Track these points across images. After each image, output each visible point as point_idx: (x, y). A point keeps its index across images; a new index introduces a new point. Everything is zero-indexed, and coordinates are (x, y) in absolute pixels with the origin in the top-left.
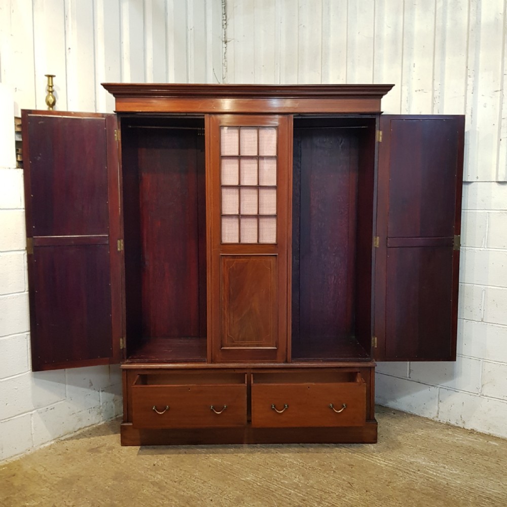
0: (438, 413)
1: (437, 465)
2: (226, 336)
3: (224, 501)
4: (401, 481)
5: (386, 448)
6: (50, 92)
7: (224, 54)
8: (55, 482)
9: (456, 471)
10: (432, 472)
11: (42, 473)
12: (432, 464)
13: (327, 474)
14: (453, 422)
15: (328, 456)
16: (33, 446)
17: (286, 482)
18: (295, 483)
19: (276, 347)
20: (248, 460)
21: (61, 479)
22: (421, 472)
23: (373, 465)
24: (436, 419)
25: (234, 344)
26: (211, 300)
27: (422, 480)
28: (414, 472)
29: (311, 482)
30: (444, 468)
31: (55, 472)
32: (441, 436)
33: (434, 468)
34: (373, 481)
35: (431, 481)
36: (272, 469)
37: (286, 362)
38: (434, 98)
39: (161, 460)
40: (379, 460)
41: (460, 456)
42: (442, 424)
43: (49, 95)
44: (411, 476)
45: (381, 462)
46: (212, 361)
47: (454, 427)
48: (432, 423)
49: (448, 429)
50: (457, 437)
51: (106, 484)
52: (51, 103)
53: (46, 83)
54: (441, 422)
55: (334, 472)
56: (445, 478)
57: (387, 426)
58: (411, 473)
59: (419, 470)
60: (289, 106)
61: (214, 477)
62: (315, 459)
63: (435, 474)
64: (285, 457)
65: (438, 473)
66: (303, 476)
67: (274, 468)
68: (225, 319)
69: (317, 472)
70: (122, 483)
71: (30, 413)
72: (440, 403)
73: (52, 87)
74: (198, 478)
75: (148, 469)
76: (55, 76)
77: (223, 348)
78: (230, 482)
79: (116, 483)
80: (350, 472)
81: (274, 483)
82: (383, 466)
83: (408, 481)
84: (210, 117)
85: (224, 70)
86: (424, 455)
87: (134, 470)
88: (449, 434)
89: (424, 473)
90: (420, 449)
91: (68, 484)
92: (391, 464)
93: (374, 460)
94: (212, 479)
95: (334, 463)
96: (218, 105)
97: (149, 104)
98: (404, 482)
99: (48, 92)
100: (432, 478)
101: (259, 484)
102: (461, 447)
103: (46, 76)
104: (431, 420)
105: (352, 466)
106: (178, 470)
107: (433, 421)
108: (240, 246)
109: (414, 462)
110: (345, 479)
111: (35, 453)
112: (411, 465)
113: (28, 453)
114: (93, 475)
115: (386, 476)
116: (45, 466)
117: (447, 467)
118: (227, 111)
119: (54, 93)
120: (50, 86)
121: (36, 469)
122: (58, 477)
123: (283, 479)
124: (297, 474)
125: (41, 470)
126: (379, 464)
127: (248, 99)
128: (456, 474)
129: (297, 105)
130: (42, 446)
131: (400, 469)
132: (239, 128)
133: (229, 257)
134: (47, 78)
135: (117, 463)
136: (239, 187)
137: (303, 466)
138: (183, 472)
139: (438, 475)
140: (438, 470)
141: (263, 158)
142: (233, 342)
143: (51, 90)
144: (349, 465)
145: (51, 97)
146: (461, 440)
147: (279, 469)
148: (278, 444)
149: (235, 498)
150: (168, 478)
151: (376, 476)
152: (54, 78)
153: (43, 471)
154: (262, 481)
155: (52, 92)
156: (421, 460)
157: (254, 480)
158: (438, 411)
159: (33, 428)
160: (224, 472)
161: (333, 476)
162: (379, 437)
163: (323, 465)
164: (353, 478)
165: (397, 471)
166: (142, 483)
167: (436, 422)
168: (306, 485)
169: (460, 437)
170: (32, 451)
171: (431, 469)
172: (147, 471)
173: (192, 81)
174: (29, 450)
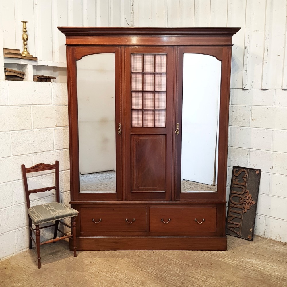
0: (265, 233)
1: (263, 263)
2: (134, 184)
3: (134, 283)
4: (242, 272)
5: (232, 253)
6: (24, 32)
7: (131, 6)
8: (31, 272)
9: (275, 267)
10: (260, 268)
11: (23, 267)
12: (260, 262)
13: (197, 268)
14: (274, 238)
15: (196, 258)
16: (16, 251)
17: (172, 273)
18: (177, 273)
19: (165, 191)
20: (148, 260)
21: (34, 270)
22: (254, 267)
23: (225, 263)
24: (263, 236)
25: (139, 189)
26: (125, 162)
27: (254, 272)
28: (250, 267)
29: (187, 272)
30: (268, 265)
31: (31, 266)
32: (266, 247)
33: (262, 265)
34: (225, 272)
35: (260, 273)
36: (163, 265)
37: (171, 200)
38: (265, 36)
39: (95, 259)
40: (228, 260)
41: (278, 258)
42: (267, 239)
43: (24, 34)
44: (247, 270)
45: (230, 261)
46: (126, 200)
47: (274, 241)
48: (261, 239)
49: (271, 242)
50: (277, 247)
51: (62, 273)
52: (25, 39)
53: (22, 27)
54: (267, 238)
55: (201, 267)
56: (268, 271)
57: (233, 240)
58: (248, 268)
59: (252, 266)
60: (174, 41)
61: (128, 270)
62: (189, 259)
63: (262, 268)
64: (170, 258)
65: (264, 268)
66: (182, 269)
67: (164, 265)
68: (133, 173)
69: (190, 267)
70: (72, 273)
71: (14, 231)
72: (266, 226)
73: (26, 29)
74: (118, 270)
75: (87, 264)
76: (27, 22)
77: (132, 192)
78: (137, 272)
79: (67, 272)
80: (211, 267)
81: (164, 273)
82: (230, 263)
83: (246, 272)
84: (125, 48)
85: (132, 17)
86: (255, 257)
87: (78, 265)
88: (271, 245)
89: (256, 268)
90: (254, 254)
91: (39, 273)
92: (236, 262)
93: (225, 260)
94: (126, 270)
95: (201, 261)
96: (130, 40)
97: (87, 40)
98: (243, 273)
99: (23, 32)
100: (260, 271)
101: (155, 274)
102: (278, 253)
103: (22, 22)
104: (260, 237)
105: (211, 263)
106: (105, 265)
107: (262, 237)
108: (143, 129)
109: (249, 261)
110: (207, 271)
111: (18, 255)
112: (248, 263)
113: (13, 255)
114: (54, 268)
115: (233, 269)
116: (24, 263)
117: (270, 264)
118: (135, 44)
119: (27, 32)
120: (24, 28)
121: (19, 265)
122: (32, 269)
123: (170, 271)
124: (178, 268)
125: (21, 265)
126: (228, 263)
127: (149, 37)
128: (275, 269)
129: (179, 40)
130: (21, 251)
131: (241, 265)
132: (143, 55)
133: (137, 135)
134: (22, 23)
135: (68, 261)
136: (143, 92)
137: (181, 263)
138: (108, 267)
139: (264, 269)
140: (264, 266)
141: (158, 73)
142: (139, 188)
143: (25, 31)
144: (210, 263)
145: (25, 35)
146: (279, 249)
147: (167, 265)
148: (166, 251)
149: (141, 281)
150: (100, 270)
151: (226, 269)
152: (27, 23)
153: (23, 266)
154: (156, 272)
155: (26, 32)
156: (254, 261)
157: (152, 271)
158: (265, 231)
159: (16, 240)
160: (134, 267)
161: (200, 269)
162: (228, 247)
163: (194, 263)
164: (212, 271)
165: (239, 267)
166: (84, 273)
167: (263, 238)
168: (184, 274)
169: (278, 247)
170: (16, 254)
171: (260, 266)
172: (87, 266)
173: (112, 25)
174: (14, 254)
